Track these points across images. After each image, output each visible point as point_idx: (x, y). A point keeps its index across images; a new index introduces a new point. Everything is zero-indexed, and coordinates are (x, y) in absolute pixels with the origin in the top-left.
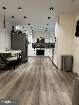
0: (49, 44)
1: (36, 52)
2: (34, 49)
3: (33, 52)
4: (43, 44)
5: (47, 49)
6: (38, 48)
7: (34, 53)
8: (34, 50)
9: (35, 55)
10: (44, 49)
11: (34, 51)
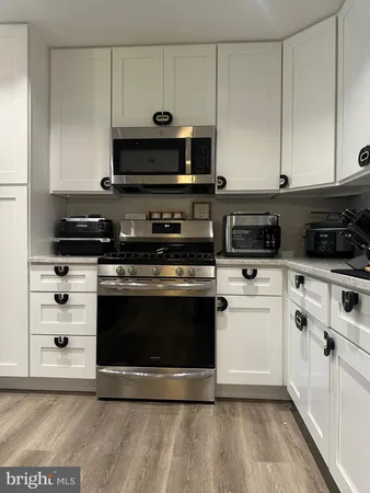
0: (285, 197)
1: (83, 322)
2: (62, 272)
3: (53, 322)
4: (201, 211)
5: (249, 276)
6: (111, 269)
7: (62, 343)
8: (62, 299)
9: (82, 364)
10: (210, 271)
11: (58, 310)
